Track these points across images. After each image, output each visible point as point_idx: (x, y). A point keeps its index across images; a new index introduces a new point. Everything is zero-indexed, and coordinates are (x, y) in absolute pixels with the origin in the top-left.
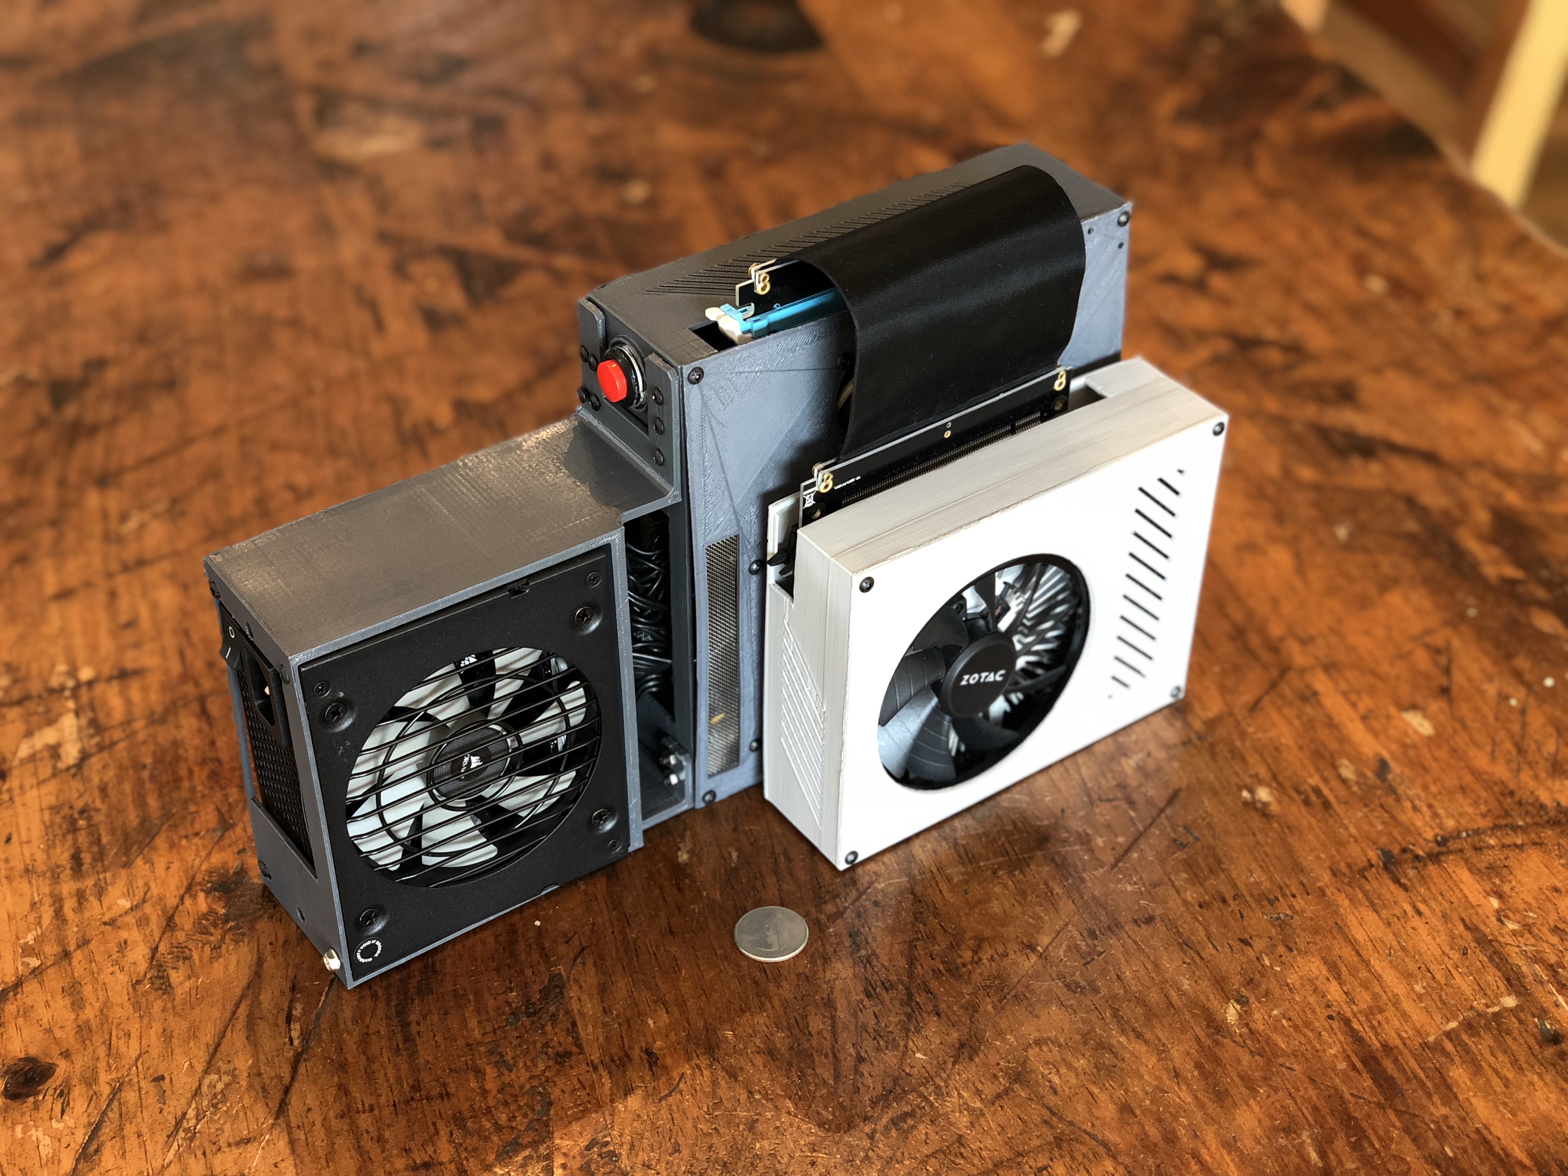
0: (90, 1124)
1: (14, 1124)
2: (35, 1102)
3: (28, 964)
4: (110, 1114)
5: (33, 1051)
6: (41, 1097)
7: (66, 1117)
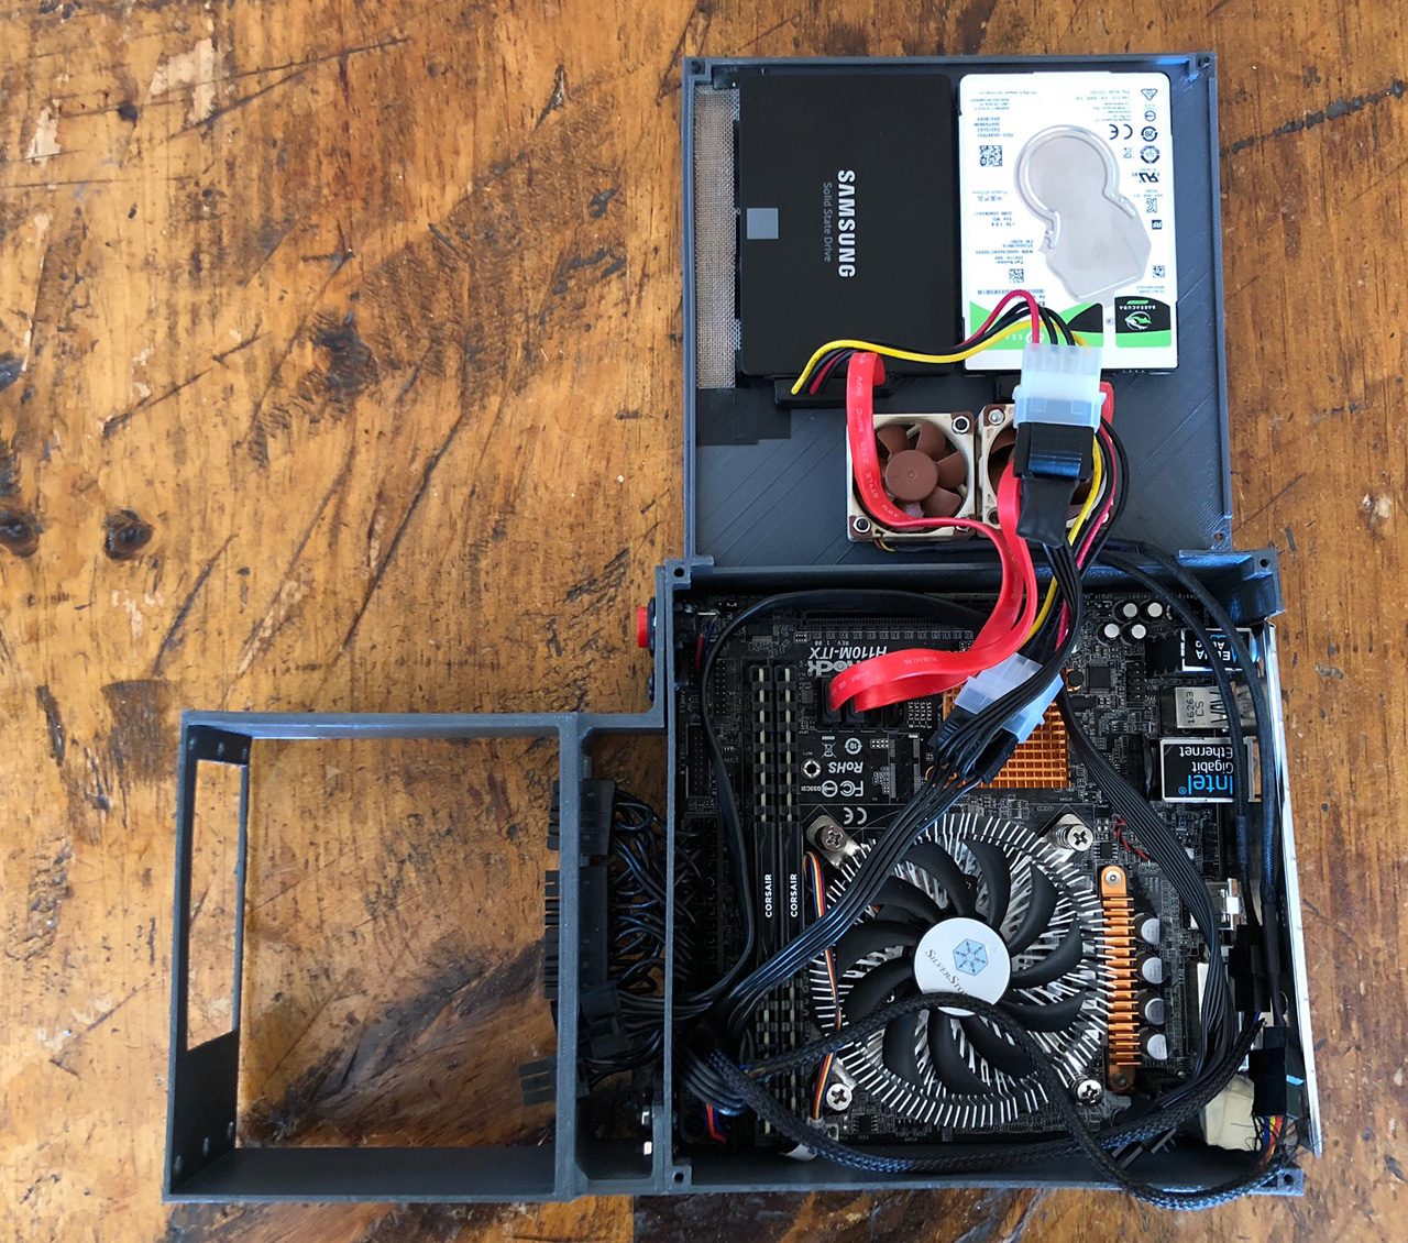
0: (178, 608)
1: (112, 588)
2: (132, 568)
3: (139, 392)
4: (197, 600)
5: (135, 506)
6: (137, 563)
7: (158, 594)
